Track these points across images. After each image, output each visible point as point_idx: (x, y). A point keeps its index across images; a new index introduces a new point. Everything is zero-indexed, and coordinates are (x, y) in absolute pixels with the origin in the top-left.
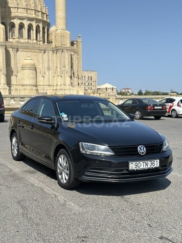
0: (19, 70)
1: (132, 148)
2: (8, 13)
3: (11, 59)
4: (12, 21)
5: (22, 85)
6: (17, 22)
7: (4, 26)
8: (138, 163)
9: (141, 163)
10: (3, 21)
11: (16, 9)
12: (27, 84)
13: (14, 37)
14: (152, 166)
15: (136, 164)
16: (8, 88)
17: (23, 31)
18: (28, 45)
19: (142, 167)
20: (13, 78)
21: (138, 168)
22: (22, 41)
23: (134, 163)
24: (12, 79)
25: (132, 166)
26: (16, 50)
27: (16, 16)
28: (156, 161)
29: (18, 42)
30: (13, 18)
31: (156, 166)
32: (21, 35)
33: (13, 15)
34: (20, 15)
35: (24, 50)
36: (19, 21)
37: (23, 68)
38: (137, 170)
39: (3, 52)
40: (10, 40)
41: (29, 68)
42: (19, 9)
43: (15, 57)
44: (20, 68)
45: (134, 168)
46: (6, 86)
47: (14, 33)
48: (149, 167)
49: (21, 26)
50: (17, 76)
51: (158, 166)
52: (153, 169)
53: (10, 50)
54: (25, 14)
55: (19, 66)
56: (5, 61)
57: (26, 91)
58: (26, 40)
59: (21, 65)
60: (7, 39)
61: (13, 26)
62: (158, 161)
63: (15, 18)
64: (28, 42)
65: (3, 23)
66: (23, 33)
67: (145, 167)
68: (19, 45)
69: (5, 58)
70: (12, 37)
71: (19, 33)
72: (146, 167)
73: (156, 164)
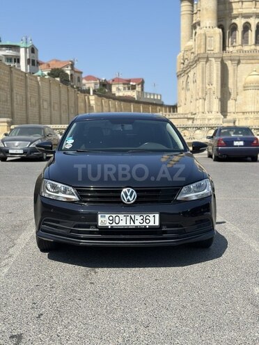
0: (239, 91)
1: (113, 191)
2: (228, 11)
3: (229, 76)
4: (234, 21)
5: (243, 113)
6: (240, 22)
7: (220, 30)
8: (114, 216)
9: (121, 216)
10: (221, 23)
11: (240, 3)
12: (250, 110)
13: (234, 44)
14: (145, 224)
15: (111, 218)
16: (222, 117)
17: (248, 34)
18: (255, 54)
19: (122, 224)
20: (231, 103)
21: (114, 224)
22: (246, 48)
23: (107, 216)
24: (229, 105)
25: (104, 220)
26: (236, 62)
27: (239, 14)
28: (151, 215)
29: (240, 51)
30: (235, 18)
31: (152, 224)
32: (245, 40)
33: (235, 12)
34: (245, 11)
35: (249, 61)
36: (244, 21)
37: (245, 88)
38: (112, 228)
39: (217, 66)
40: (229, 49)
41: (255, 87)
42: (244, 3)
43: (234, 73)
44: (241, 88)
45: (108, 224)
46: (220, 114)
47: (235, 38)
48: (137, 224)
49: (247, 27)
50: (236, 100)
51: (157, 223)
52: (145, 228)
53: (229, 63)
54: (254, 9)
55: (240, 85)
56: (219, 79)
57: (249, 121)
58: (253, 47)
59: (243, 83)
60: (224, 48)
61: (234, 28)
62: (157, 216)
63: (238, 17)
64: (256, 50)
65: (220, 26)
66: (248, 37)
67: (128, 224)
68: (242, 54)
69: (219, 75)
70: (232, 44)
71: (243, 38)
72: (132, 224)
73: (153, 220)
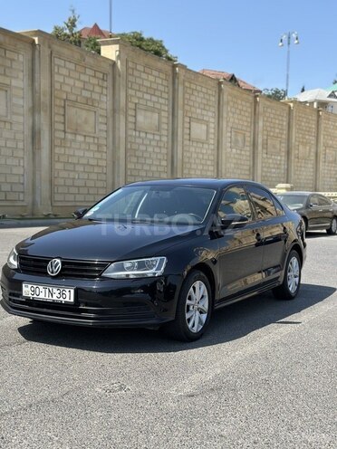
8: (35, 286)
9: (41, 288)
14: (61, 299)
15: (33, 289)
19: (42, 296)
21: (35, 296)
23: (30, 286)
25: (27, 290)
28: (67, 290)
31: (67, 300)
38: (33, 300)
45: (30, 295)
48: (55, 298)
51: (72, 300)
52: (61, 303)
62: (72, 291)
67: (47, 297)
72: (50, 298)
73: (69, 296)
